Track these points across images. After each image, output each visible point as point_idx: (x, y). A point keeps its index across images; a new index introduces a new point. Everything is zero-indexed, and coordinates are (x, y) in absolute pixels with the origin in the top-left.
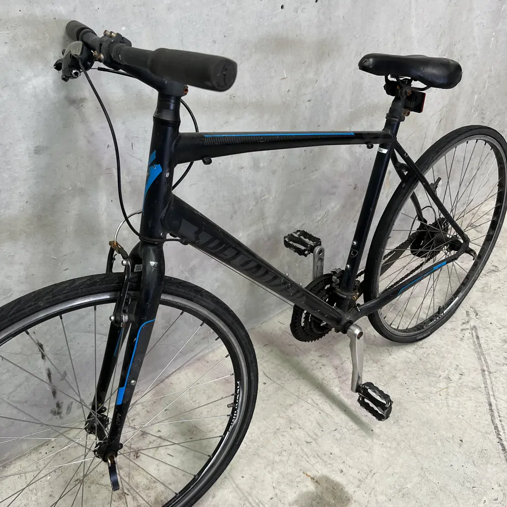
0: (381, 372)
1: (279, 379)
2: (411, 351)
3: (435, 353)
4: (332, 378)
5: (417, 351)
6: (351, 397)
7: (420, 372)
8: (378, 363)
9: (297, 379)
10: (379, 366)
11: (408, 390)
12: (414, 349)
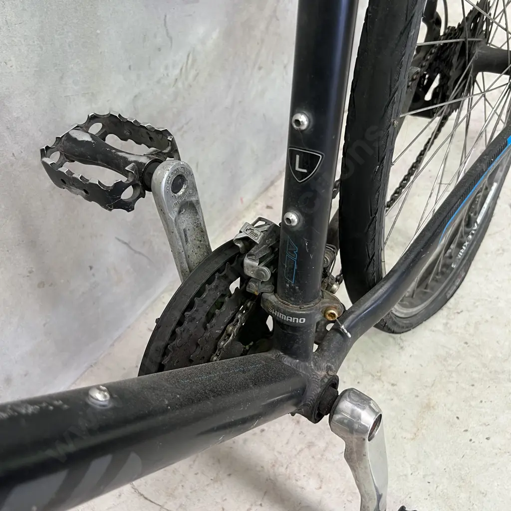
0: (396, 401)
1: (171, 495)
2: (440, 327)
3: (488, 317)
4: (294, 452)
5: (451, 322)
6: (350, 498)
7: (475, 375)
8: (383, 378)
9: (215, 480)
10: (388, 386)
11: (469, 435)
12: (445, 321)
